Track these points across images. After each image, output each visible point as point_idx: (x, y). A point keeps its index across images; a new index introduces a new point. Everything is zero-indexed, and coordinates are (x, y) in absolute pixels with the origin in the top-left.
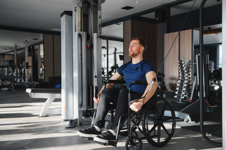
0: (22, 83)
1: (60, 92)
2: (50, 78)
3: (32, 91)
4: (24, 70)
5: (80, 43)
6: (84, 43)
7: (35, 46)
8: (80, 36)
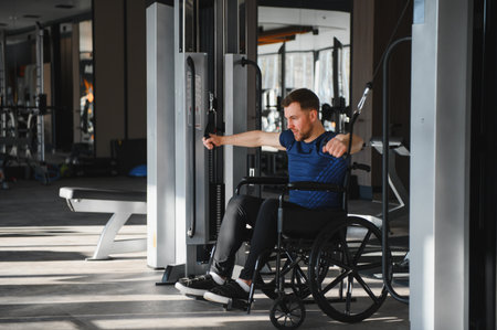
0: (27, 160)
1: (142, 196)
2: (114, 143)
3: (76, 195)
4: (34, 119)
5: (190, 80)
6: (200, 80)
7: (62, 26)
8: (190, 63)
